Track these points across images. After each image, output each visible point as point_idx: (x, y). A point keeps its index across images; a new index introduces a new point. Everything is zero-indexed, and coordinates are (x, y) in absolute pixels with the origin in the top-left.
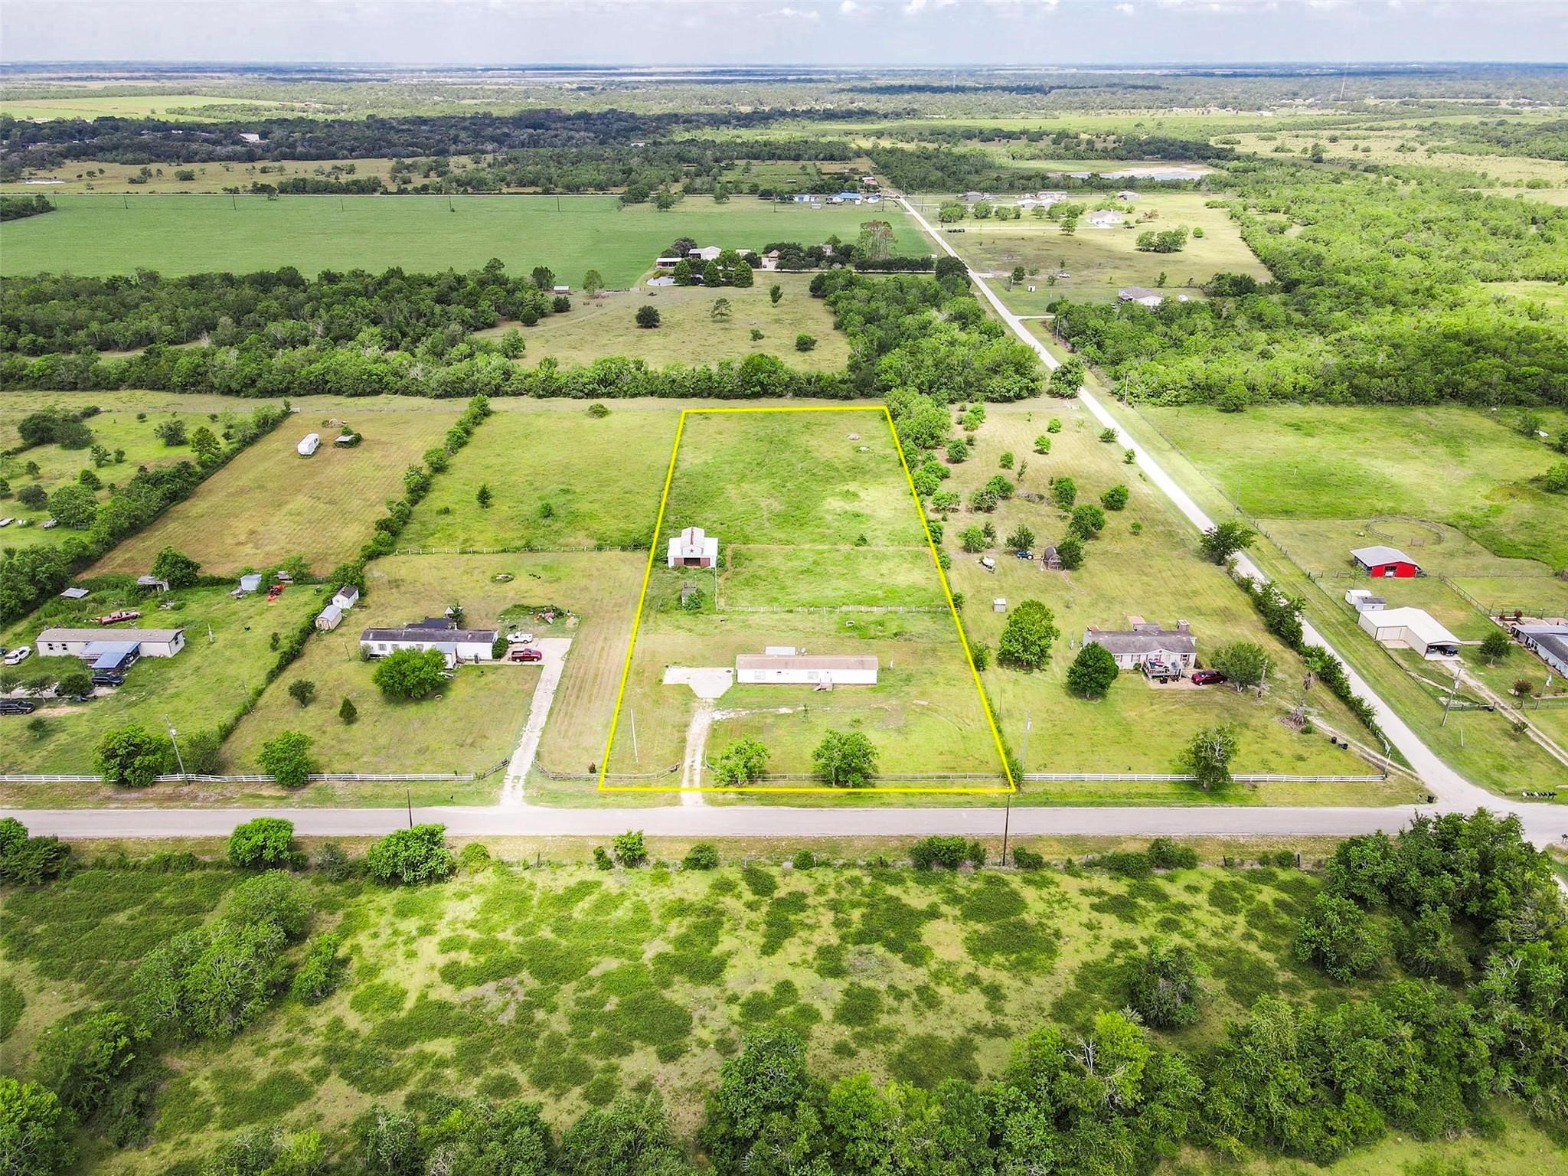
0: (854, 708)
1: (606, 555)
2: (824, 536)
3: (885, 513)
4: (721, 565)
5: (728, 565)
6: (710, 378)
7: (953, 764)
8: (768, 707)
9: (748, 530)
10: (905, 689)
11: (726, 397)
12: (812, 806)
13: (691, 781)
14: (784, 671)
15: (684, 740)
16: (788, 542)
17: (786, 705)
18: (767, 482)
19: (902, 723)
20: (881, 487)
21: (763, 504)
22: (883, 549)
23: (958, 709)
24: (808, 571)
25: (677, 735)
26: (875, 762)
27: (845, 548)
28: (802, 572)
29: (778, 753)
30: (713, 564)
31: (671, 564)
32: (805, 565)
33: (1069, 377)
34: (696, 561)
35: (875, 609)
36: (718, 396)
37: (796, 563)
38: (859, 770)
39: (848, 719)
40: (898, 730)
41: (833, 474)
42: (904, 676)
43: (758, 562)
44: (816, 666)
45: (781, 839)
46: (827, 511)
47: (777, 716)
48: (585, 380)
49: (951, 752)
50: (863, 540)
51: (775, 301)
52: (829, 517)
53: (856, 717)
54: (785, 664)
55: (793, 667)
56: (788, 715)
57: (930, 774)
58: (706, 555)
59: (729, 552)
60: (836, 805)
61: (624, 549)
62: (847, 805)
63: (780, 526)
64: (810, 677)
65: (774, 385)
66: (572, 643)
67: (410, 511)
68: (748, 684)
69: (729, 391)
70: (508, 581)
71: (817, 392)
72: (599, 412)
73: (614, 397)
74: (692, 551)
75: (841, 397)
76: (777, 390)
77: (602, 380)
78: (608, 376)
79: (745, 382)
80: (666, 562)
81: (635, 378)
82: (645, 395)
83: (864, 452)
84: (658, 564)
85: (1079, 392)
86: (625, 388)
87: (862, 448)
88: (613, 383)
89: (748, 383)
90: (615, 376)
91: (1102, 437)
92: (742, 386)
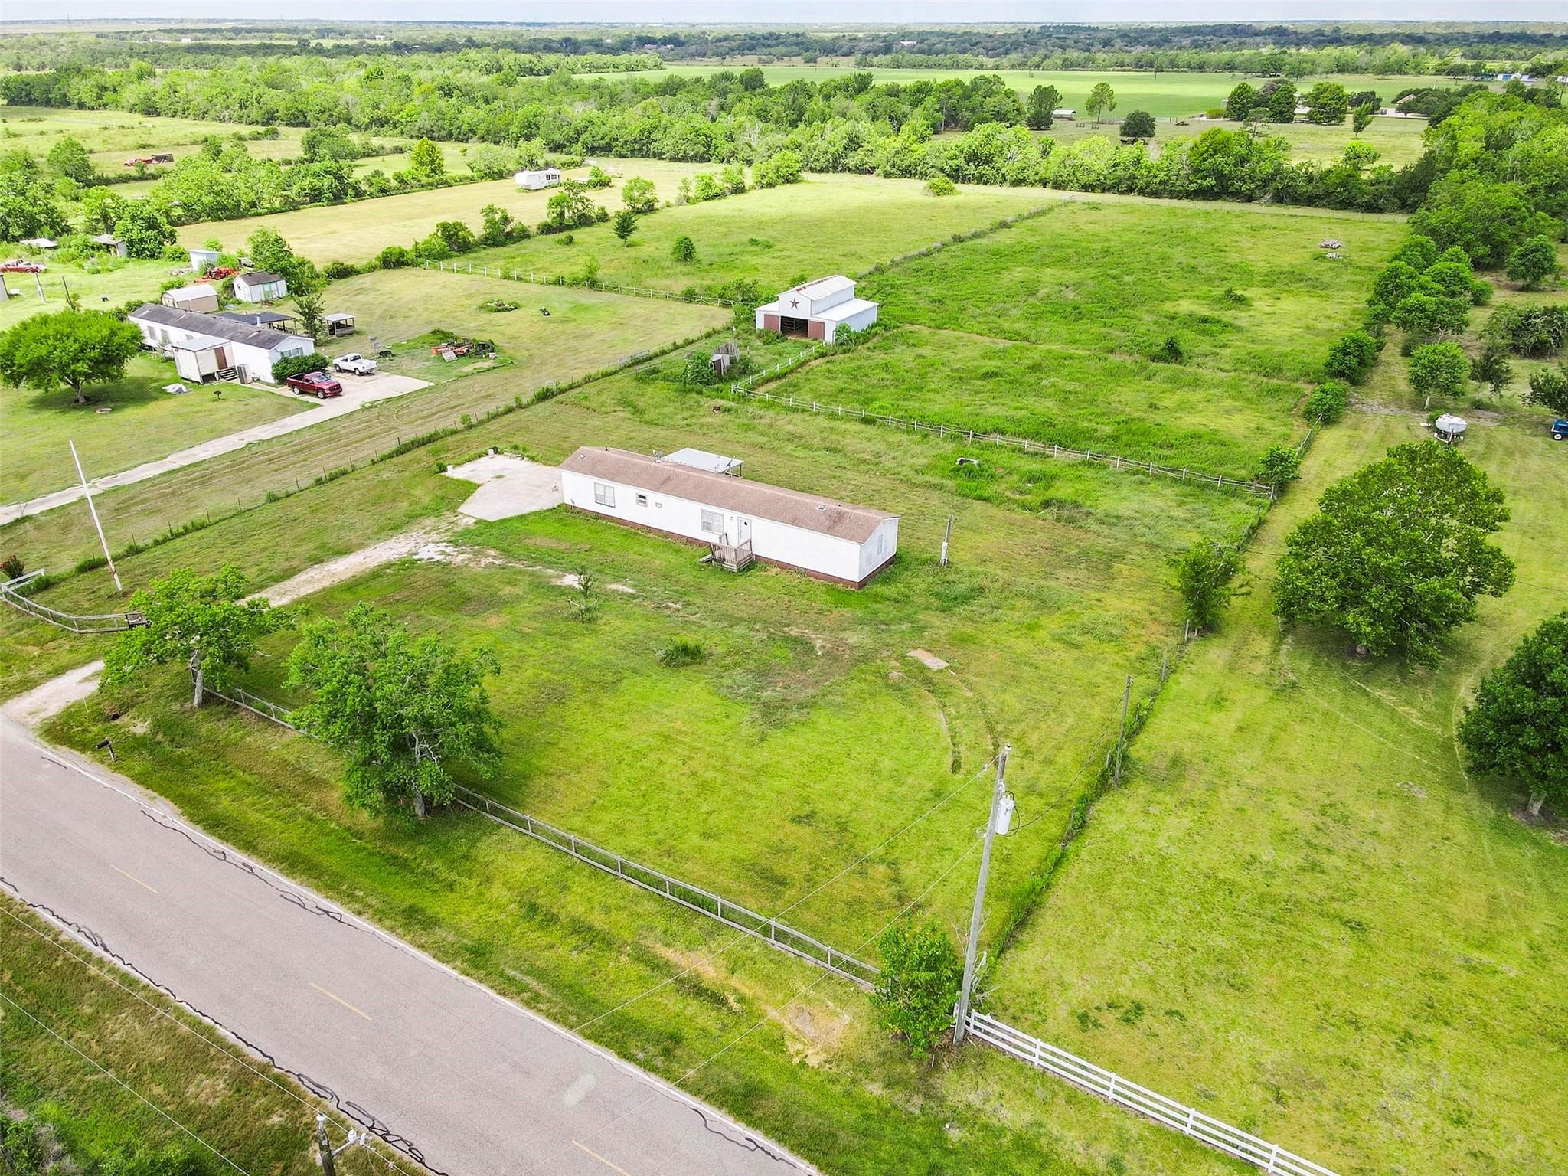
6: (1137, 163)
8: (550, 564)
10: (927, 615)
11: (1153, 194)
14: (652, 496)
17: (586, 571)
20: (1313, 301)
22: (1205, 371)
27: (1125, 360)
30: (829, 336)
34: (801, 325)
36: (1142, 192)
40: (771, 709)
42: (961, 589)
43: (925, 350)
44: (724, 500)
47: (540, 586)
49: (840, 828)
51: (1358, 129)
52: (1148, 318)
59: (889, 333)
61: (725, 304)
64: (707, 527)
65: (1242, 179)
66: (429, 388)
67: (528, 236)
68: (580, 512)
69: (1161, 182)
70: (501, 308)
71: (1318, 197)
72: (937, 187)
73: (987, 183)
74: (795, 304)
75: (1360, 207)
76: (1245, 187)
77: (974, 154)
78: (983, 150)
79: (1193, 171)
80: (755, 323)
81: (1024, 158)
82: (1034, 184)
83: (1330, 259)
84: (743, 325)
86: (1005, 170)
87: (1330, 256)
88: (990, 160)
89: (1196, 171)
90: (994, 151)
92: (1188, 177)
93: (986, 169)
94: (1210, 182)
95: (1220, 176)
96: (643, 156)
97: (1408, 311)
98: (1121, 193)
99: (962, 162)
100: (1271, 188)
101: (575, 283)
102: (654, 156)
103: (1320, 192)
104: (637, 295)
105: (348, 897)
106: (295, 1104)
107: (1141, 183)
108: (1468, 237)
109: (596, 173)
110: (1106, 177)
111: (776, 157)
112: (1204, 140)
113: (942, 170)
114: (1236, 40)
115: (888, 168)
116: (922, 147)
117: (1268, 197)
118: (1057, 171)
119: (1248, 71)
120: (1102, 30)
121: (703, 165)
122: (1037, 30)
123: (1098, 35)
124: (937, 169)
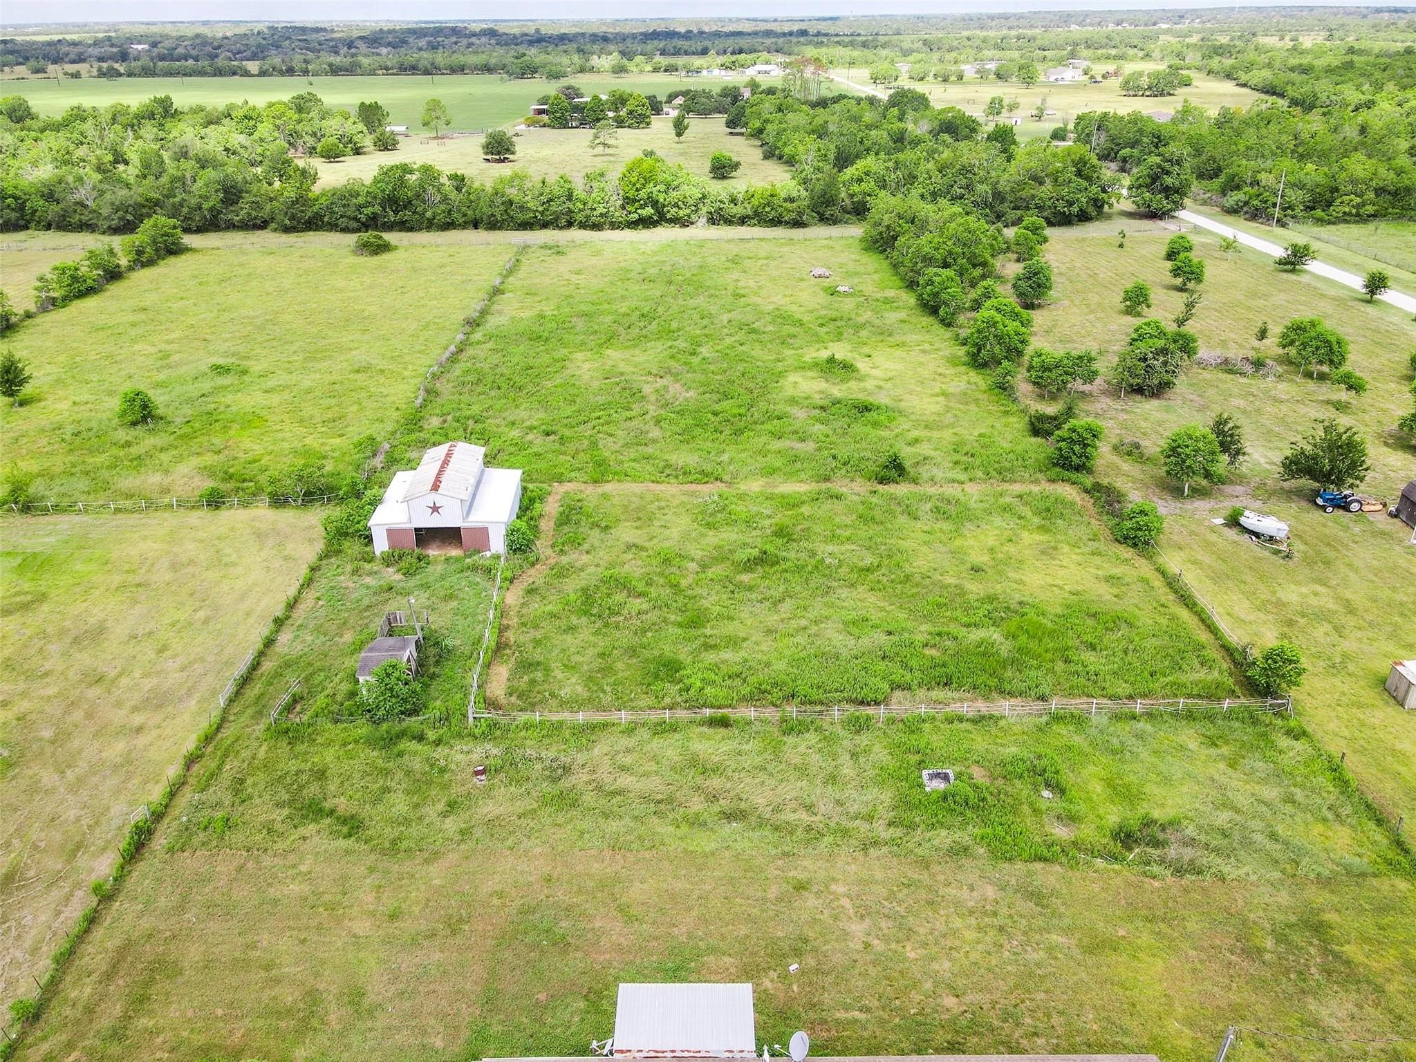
1: (223, 520)
2: (796, 459)
3: (926, 405)
4: (519, 545)
5: (542, 544)
6: (570, 197)
9: (608, 448)
11: (596, 227)
16: (705, 477)
18: (660, 345)
20: (898, 352)
21: (647, 389)
22: (951, 491)
24: (763, 560)
27: (855, 489)
28: (750, 565)
30: (498, 544)
31: (381, 545)
32: (755, 542)
33: (1169, 180)
34: (451, 535)
35: (1003, 706)
36: (583, 226)
41: (793, 330)
43: (626, 533)
46: (793, 401)
48: (360, 200)
50: (894, 470)
51: (679, 134)
52: (800, 414)
58: (477, 519)
59: (551, 508)
61: (278, 501)
63: (686, 437)
65: (676, 205)
69: (601, 215)
71: (748, 217)
72: (372, 245)
73: (411, 229)
74: (435, 509)
75: (787, 223)
76: (681, 213)
77: (390, 199)
78: (400, 194)
79: (628, 201)
80: (369, 539)
81: (445, 199)
82: (464, 226)
83: (846, 294)
84: (346, 544)
85: (1181, 214)
86: (429, 214)
87: (841, 289)
88: (408, 204)
89: (634, 201)
90: (410, 194)
91: (1280, 262)
92: (623, 208)
93: (407, 215)
94: (649, 211)
95: (655, 204)
97: (1048, 369)
98: (562, 228)
99: (378, 209)
100: (704, 210)
103: (750, 212)
107: (580, 217)
110: (542, 213)
111: (148, 224)
112: (630, 170)
113: (356, 219)
114: (464, 41)
115: (287, 222)
116: (323, 195)
117: (704, 220)
118: (487, 211)
119: (510, 74)
120: (332, 31)
121: (22, 235)
122: (266, 31)
123: (334, 35)
124: (349, 218)
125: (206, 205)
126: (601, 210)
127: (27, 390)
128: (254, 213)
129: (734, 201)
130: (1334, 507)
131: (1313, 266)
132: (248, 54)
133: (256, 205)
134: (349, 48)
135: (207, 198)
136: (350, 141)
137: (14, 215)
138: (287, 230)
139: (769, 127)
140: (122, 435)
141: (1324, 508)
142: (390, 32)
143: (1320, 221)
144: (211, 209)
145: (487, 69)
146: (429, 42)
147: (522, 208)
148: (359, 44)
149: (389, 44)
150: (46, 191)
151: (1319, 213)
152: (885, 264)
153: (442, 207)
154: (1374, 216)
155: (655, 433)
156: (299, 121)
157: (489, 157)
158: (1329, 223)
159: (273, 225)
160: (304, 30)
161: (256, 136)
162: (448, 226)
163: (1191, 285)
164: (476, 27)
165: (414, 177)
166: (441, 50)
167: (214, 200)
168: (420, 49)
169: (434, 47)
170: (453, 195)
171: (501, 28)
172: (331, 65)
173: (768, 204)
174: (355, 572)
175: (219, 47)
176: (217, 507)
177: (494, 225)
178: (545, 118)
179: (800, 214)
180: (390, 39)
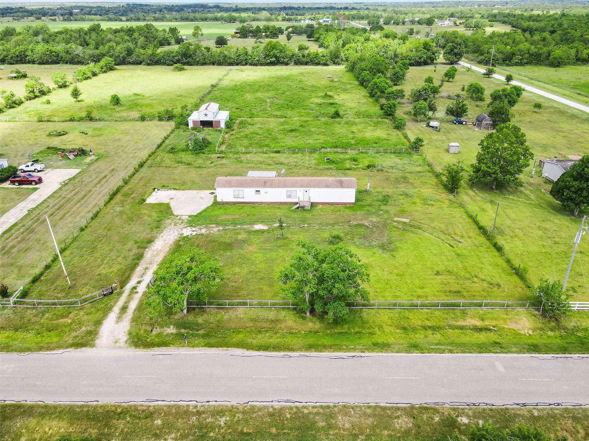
0: (333, 225)
1: (145, 123)
2: (309, 114)
3: (352, 105)
4: (228, 127)
5: (235, 127)
6: (246, 54)
7: (456, 287)
8: (241, 224)
9: (255, 111)
10: (383, 207)
11: (255, 65)
12: (276, 348)
13: (124, 309)
14: (262, 190)
15: (139, 257)
16: (282, 117)
17: (263, 222)
19: (385, 240)
20: (349, 94)
21: (268, 100)
22: (352, 120)
23: (443, 227)
24: (295, 130)
25: (135, 251)
26: (364, 286)
27: (324, 119)
28: (291, 131)
29: (244, 271)
30: (223, 125)
31: (191, 125)
32: (293, 127)
33: (456, 51)
34: (209, 123)
35: (349, 151)
36: (251, 64)
37: (286, 127)
38: (342, 298)
39: (326, 235)
40: (382, 247)
41: (316, 89)
42: (380, 197)
43: (258, 126)
44: (294, 185)
45: (219, 412)
46: (312, 103)
47: (250, 232)
49: (450, 272)
50: (337, 116)
51: (288, 40)
52: (313, 105)
53: (335, 233)
54: (265, 183)
55: (271, 186)
56: (262, 232)
57: (431, 300)
58: (217, 119)
59: (237, 121)
60: (310, 347)
61: (161, 120)
62: (325, 347)
63: (278, 109)
64: (289, 196)
65: (283, 58)
66: (80, 173)
67: (22, 102)
68: (227, 203)
69: (257, 60)
70: (60, 135)
71: (308, 62)
72: (179, 68)
73: (191, 65)
74: (206, 115)
75: (322, 64)
76: (285, 60)
77: (184, 54)
78: (188, 52)
79: (267, 56)
80: (188, 125)
81: (203, 55)
82: (209, 64)
83: (336, 81)
84: (181, 126)
85: (460, 62)
86: (197, 60)
87: (335, 80)
88: (190, 56)
89: (268, 56)
90: (191, 53)
91: (484, 74)
92: (265, 58)
93: (190, 60)
94: (274, 59)
95: (276, 57)
96: (23, 63)
97: (389, 94)
98: (243, 65)
99: (180, 57)
100: (293, 60)
101: (81, 119)
102: (29, 62)
104: (116, 121)
105: (354, 350)
106: (436, 411)
107: (250, 61)
108: (374, 70)
109: (18, 72)
110: (237, 60)
111: (103, 59)
112: (268, 45)
113: (172, 61)
114: (207, 10)
115: (149, 61)
116: (161, 53)
117: (293, 63)
118: (218, 59)
119: (225, 21)
120: (152, 6)
121: (58, 65)
122: (125, 6)
123: (153, 7)
124: (170, 61)
125: (121, 56)
126: (257, 58)
127: (80, 98)
128: (137, 59)
129: (304, 56)
130: (459, 123)
131: (495, 76)
132: (120, 13)
133: (138, 56)
134: (160, 12)
135: (121, 53)
136: (166, 40)
137: (55, 58)
138: (148, 64)
139: (321, 36)
140: (112, 107)
141: (455, 124)
142: (176, 6)
143: (508, 65)
144: (123, 57)
145: (216, 19)
146: (192, 10)
147: (230, 58)
148: (164, 10)
149: (176, 11)
150: (66, 51)
151: (507, 62)
152: (352, 75)
153: (202, 57)
154: (527, 63)
155: (269, 109)
156: (148, 33)
157: (217, 46)
158: (511, 66)
159: (144, 63)
160: (141, 5)
161: (133, 37)
162: (204, 64)
163: (451, 80)
164: (212, 5)
165: (193, 47)
166: (197, 13)
167: (124, 54)
168: (189, 13)
169: (194, 12)
170: (206, 53)
171: (221, 5)
172: (154, 17)
173: (315, 58)
174: (184, 131)
175: (109, 11)
176: (143, 121)
177: (220, 64)
178: (239, 35)
179: (327, 61)
180: (177, 8)
